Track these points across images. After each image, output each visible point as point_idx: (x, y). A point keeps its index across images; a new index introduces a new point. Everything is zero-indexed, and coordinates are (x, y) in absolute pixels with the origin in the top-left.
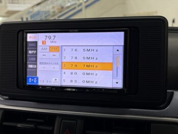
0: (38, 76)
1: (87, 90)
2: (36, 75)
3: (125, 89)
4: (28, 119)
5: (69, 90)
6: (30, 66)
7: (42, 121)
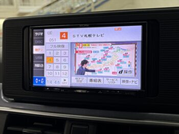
0: (45, 76)
1: (100, 92)
2: (43, 75)
3: (144, 91)
4: (35, 123)
5: (80, 91)
6: (37, 65)
7: (51, 125)
